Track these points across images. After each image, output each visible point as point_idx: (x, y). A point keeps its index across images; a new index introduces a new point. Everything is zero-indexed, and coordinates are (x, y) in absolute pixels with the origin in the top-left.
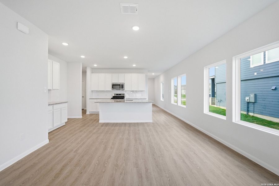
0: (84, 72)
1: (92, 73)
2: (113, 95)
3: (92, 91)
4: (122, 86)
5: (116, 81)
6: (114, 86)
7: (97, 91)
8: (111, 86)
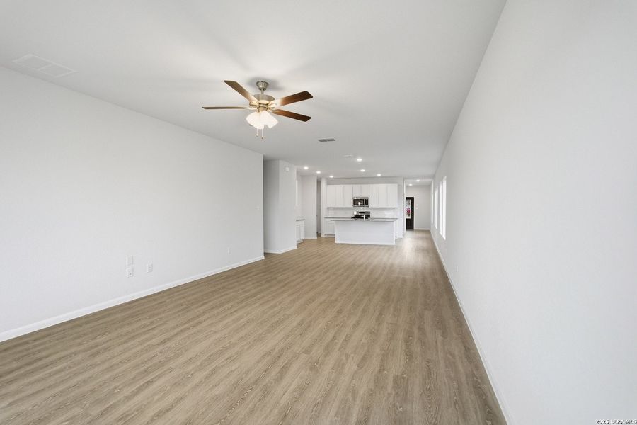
0: (319, 183)
1: (328, 184)
2: (355, 213)
3: (328, 208)
4: (365, 202)
5: (358, 195)
6: (355, 201)
7: (334, 208)
8: (352, 202)
